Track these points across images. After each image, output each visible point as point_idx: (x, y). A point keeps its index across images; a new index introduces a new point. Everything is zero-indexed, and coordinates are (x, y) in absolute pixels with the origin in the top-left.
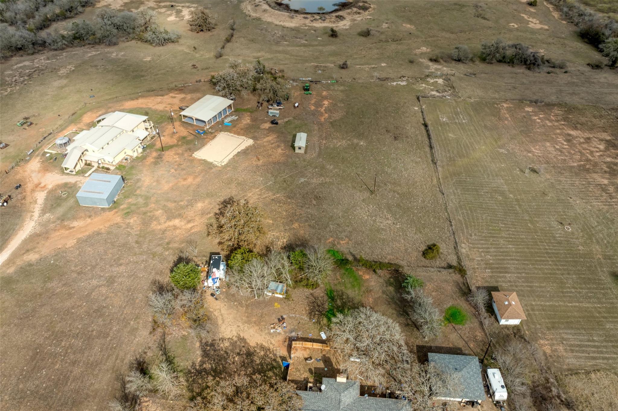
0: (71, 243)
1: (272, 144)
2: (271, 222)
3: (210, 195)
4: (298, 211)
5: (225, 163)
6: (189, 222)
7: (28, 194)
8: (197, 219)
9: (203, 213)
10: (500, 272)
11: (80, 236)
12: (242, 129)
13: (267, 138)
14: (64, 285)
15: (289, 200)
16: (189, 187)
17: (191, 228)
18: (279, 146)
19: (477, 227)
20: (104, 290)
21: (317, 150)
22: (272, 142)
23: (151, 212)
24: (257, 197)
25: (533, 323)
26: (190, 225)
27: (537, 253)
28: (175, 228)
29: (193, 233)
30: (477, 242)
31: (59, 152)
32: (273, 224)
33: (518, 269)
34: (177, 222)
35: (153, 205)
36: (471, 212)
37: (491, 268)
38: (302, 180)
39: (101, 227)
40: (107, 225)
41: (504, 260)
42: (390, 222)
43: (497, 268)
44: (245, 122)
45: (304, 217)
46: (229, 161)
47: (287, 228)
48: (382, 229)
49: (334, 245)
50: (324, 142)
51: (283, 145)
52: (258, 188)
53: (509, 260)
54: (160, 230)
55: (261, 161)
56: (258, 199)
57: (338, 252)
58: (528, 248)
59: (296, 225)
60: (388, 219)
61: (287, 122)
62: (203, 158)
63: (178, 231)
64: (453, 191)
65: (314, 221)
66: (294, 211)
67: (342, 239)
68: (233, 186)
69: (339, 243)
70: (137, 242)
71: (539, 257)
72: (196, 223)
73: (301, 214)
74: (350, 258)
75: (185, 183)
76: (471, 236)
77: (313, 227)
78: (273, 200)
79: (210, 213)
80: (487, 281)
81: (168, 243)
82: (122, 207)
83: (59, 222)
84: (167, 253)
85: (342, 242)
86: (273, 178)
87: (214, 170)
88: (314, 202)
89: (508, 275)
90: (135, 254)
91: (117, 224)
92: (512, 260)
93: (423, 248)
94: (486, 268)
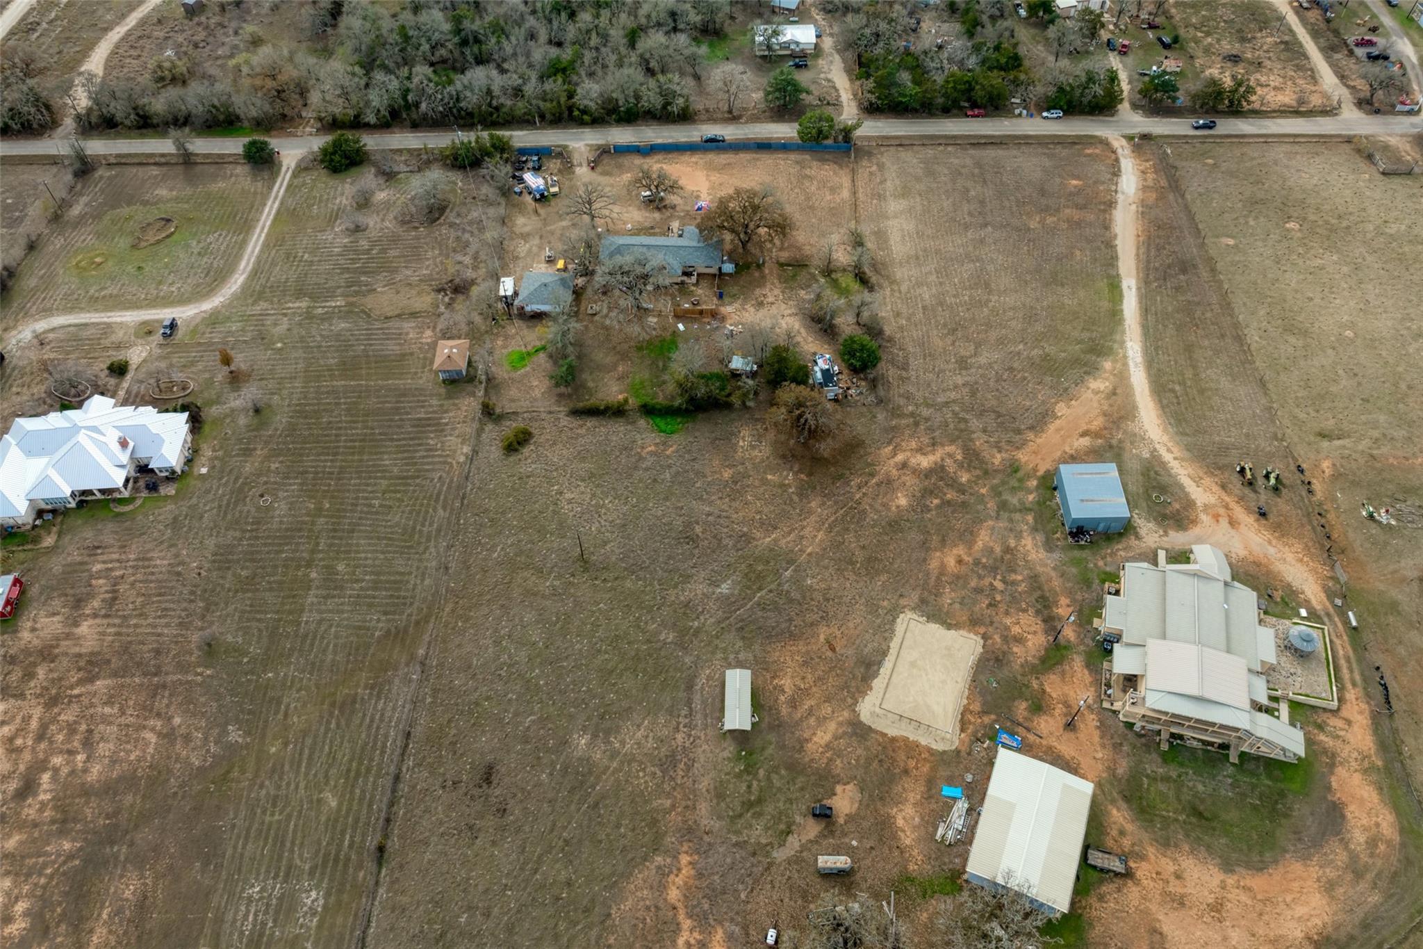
0: (1061, 409)
1: (810, 712)
2: (769, 477)
3: (894, 525)
4: (725, 507)
5: (899, 621)
6: (904, 465)
7: (1227, 499)
8: (894, 472)
9: (888, 483)
10: (429, 419)
11: (1058, 422)
12: (906, 772)
13: (828, 737)
14: (1019, 353)
15: (745, 529)
16: (943, 541)
17: (895, 455)
18: (793, 704)
19: (421, 496)
20: (963, 352)
21: (697, 704)
22: (812, 721)
23: (978, 477)
24: (806, 532)
25: (425, 358)
26: (900, 457)
27: (353, 454)
28: (920, 450)
29: (889, 443)
30: (437, 467)
31: (1287, 622)
32: (765, 473)
33: (399, 427)
34: (925, 462)
35: (983, 491)
36: (414, 528)
37: (439, 424)
38: (725, 588)
39: (1039, 441)
40: (1031, 446)
41: (412, 439)
42: (568, 495)
43: (429, 425)
44: (909, 810)
45: (714, 494)
46: (893, 631)
47: (740, 468)
48: (583, 480)
49: (664, 444)
50: (680, 737)
51: (784, 710)
52: (809, 554)
53: (404, 439)
54: (943, 445)
55: (822, 637)
56: (803, 528)
57: (661, 431)
58: (361, 461)
59: (727, 474)
60: (570, 502)
61: (789, 832)
62: (953, 632)
63: (913, 445)
64: (423, 580)
65: (698, 485)
66: (733, 504)
67: (651, 453)
68: (860, 556)
69: (656, 445)
70: (966, 421)
71: (354, 447)
72: (892, 462)
73: (721, 498)
74: (642, 423)
75: (955, 551)
76: (440, 477)
77: (697, 473)
78: (776, 528)
79: (878, 485)
80: (454, 405)
81: (917, 424)
82: (1035, 483)
83: (1114, 442)
84: (910, 408)
85: (653, 448)
86: (786, 587)
87: (915, 597)
88: (698, 529)
89: (423, 416)
90: (954, 401)
91: (1018, 448)
92: (399, 440)
93: (526, 451)
94: (447, 424)
